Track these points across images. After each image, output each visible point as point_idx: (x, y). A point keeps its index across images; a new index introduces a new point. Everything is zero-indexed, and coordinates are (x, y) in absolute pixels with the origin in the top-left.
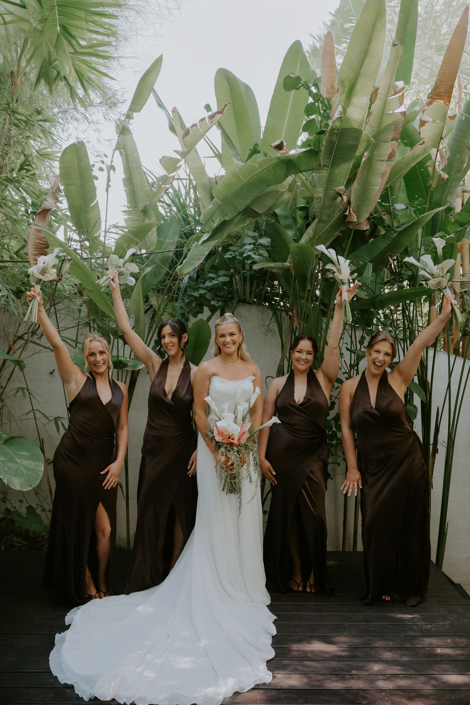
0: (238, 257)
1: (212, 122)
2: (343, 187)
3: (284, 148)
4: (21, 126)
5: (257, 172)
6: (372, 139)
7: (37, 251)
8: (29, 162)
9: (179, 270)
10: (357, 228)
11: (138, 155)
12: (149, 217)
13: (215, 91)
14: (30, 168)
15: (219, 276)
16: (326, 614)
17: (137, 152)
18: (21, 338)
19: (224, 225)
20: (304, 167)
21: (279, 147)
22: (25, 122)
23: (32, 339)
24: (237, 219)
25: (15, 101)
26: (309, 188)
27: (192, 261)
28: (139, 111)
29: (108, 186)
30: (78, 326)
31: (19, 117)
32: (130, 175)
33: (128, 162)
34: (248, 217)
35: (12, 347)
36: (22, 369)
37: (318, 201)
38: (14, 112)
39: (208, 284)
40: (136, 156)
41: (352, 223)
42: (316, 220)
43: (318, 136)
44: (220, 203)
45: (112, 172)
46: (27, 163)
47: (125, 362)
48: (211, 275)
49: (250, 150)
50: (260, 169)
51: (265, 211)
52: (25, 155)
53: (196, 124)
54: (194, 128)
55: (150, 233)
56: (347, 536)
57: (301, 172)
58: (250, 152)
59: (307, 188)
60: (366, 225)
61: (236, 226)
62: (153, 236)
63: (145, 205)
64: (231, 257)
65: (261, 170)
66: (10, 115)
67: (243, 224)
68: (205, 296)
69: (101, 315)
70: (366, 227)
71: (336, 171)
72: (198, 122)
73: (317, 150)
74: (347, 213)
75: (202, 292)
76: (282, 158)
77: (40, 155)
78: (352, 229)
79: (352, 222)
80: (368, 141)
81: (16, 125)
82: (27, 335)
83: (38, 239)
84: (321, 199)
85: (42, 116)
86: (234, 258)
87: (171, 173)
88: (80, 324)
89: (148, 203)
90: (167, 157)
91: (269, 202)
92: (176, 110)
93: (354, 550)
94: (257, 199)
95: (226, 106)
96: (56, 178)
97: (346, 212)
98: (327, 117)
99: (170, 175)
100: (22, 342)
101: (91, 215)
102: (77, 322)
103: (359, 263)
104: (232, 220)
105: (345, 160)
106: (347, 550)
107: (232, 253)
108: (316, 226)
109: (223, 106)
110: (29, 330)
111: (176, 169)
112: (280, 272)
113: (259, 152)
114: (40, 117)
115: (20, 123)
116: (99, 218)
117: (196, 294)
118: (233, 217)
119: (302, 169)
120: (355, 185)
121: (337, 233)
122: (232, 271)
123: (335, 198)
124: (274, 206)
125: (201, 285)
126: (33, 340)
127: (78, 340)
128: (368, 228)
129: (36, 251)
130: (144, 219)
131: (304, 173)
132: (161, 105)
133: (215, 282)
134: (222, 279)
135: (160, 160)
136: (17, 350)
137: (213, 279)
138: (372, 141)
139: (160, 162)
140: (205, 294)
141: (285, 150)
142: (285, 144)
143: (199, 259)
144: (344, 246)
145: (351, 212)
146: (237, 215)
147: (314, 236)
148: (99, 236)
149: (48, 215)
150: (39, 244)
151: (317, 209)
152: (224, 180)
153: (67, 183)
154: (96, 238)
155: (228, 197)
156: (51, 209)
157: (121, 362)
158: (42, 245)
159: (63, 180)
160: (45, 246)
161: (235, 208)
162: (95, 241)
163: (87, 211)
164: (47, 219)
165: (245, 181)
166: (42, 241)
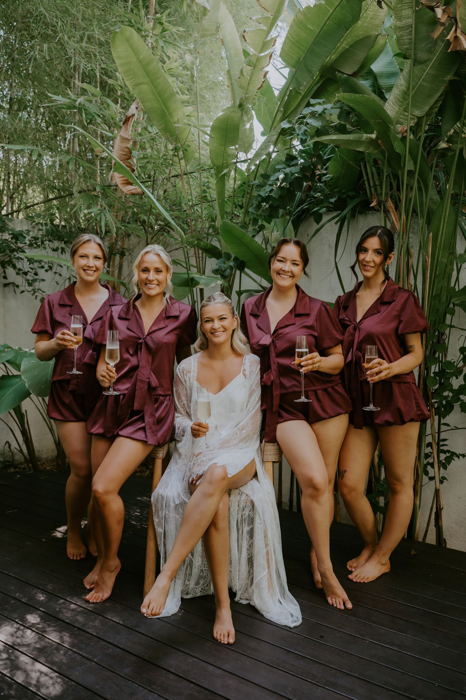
5: (329, 14)
32: (229, 65)
37: (408, 31)
42: (409, 64)
44: (294, 70)
47: (198, 279)
50: (331, 8)
51: (355, 69)
63: (241, 99)
65: (333, 9)
74: (450, 37)
84: (412, 27)
87: (262, 51)
91: (360, 56)
94: (344, 56)
97: (448, 35)
108: (410, 72)
111: (266, 44)
121: (449, 78)
122: (314, 160)
124: (367, 61)
145: (459, 34)
147: (408, 88)
149: (129, 123)
150: (122, 156)
151: (409, 44)
152: (289, 36)
153: (134, 82)
154: (188, 146)
155: (302, 59)
156: (134, 115)
157: (192, 279)
158: (125, 156)
159: (128, 80)
160: (128, 157)
161: (310, 72)
162: (188, 149)
163: (170, 114)
164: (128, 127)
165: (318, 32)
166: (124, 151)
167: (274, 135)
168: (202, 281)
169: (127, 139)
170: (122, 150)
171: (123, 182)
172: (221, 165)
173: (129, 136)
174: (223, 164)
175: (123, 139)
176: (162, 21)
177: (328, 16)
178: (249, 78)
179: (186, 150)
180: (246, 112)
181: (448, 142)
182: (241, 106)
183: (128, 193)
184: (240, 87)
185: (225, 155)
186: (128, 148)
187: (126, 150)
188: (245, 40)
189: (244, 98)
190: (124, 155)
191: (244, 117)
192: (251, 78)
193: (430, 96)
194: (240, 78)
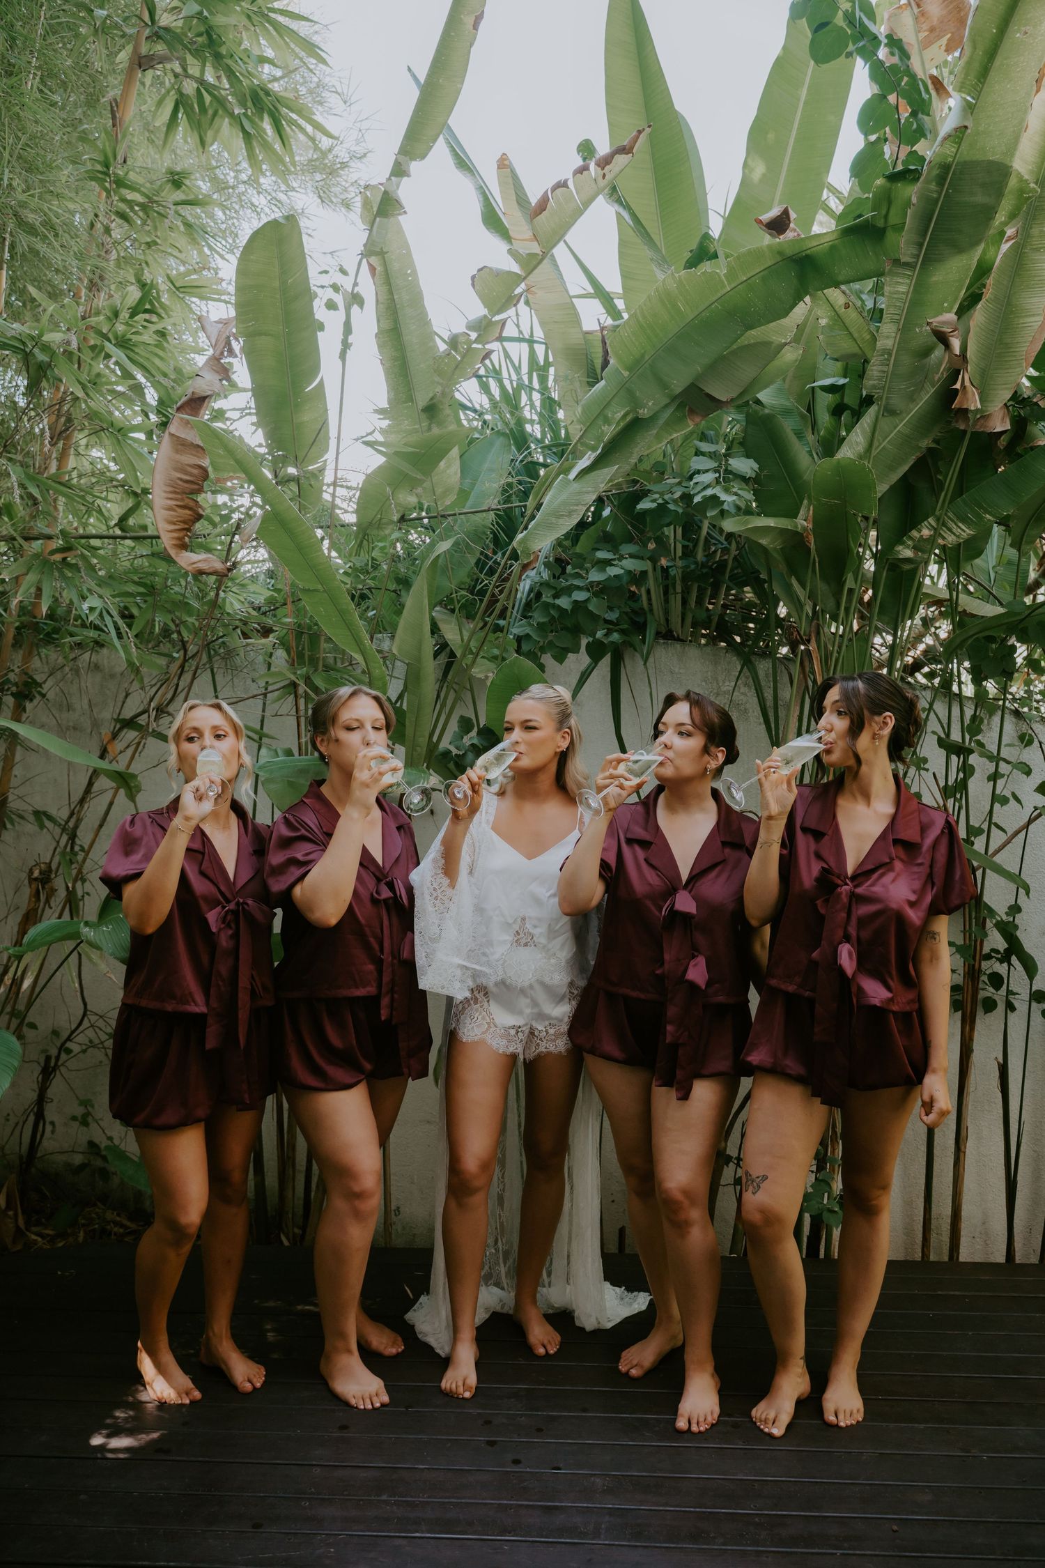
0: (671, 507)
1: (604, 176)
2: (951, 316)
3: (792, 225)
4: (135, 217)
5: (723, 292)
6: (1032, 185)
7: (176, 499)
8: (151, 303)
9: (520, 542)
10: (979, 428)
11: (414, 273)
12: (440, 424)
13: (607, 104)
14: (154, 318)
15: (621, 558)
16: (922, 1426)
17: (411, 265)
18: (130, 723)
19: (633, 427)
20: (844, 273)
21: (778, 225)
22: (144, 207)
23: (158, 726)
24: (667, 414)
25: (120, 159)
26: (852, 330)
27: (554, 520)
28: (423, 157)
29: (346, 345)
30: (265, 695)
31: (131, 196)
32: (396, 321)
33: (391, 292)
34: (692, 411)
35: (109, 748)
36: (132, 797)
37: (881, 358)
38: (120, 183)
39: (595, 576)
40: (410, 275)
41: (964, 412)
42: (873, 410)
43: (888, 185)
44: (626, 374)
45: (355, 309)
46: (148, 306)
48: (601, 555)
49: (691, 251)
50: (729, 283)
51: (735, 395)
52: (143, 285)
53: (566, 181)
54: (559, 191)
55: (442, 464)
56: (934, 1223)
57: (837, 285)
58: (690, 254)
59: (848, 330)
60: (1003, 419)
61: (658, 437)
62: (449, 470)
63: (431, 395)
64: (654, 505)
65: (733, 286)
66: (108, 192)
67: (677, 431)
68: (587, 607)
69: (324, 666)
70: (1000, 424)
71: (934, 279)
72: (570, 176)
73: (880, 224)
74: (958, 386)
75: (580, 596)
76: (789, 252)
77: (177, 289)
78: (964, 432)
79: (966, 410)
80: (1021, 191)
81: (123, 216)
82: (146, 715)
83: (176, 469)
84: (890, 354)
85: (183, 192)
86: (662, 508)
87: (499, 312)
88: (270, 688)
89: (439, 389)
90: (491, 269)
91: (747, 372)
92: (506, 162)
93: (951, 1257)
94: (717, 366)
95: (640, 132)
96: (221, 325)
97: (955, 383)
98: (915, 131)
99: (497, 318)
100: (131, 735)
101: (306, 416)
102: (262, 684)
103: (982, 518)
104: (653, 418)
105: (960, 249)
106: (933, 1258)
107: (657, 496)
108: (875, 422)
109: (635, 133)
110: (150, 705)
111: (510, 301)
112: (778, 544)
113: (716, 256)
114: (179, 195)
115: (132, 209)
116: (325, 423)
117: (564, 602)
118: (656, 408)
119: (841, 278)
120: (979, 315)
121: (926, 443)
122: (651, 546)
123: (926, 352)
124: (755, 384)
125: (576, 582)
126: (159, 730)
127: (265, 730)
128: (1008, 427)
129: (171, 499)
130: (429, 429)
131: (843, 287)
132: (463, 163)
133: (613, 571)
134: (629, 564)
135: (473, 278)
136: (121, 752)
137: (608, 563)
138: (1034, 190)
139: (473, 285)
140: (587, 600)
141: (795, 230)
142: (793, 215)
143: (570, 513)
144: (940, 477)
145: (967, 383)
146: (666, 406)
147: (868, 450)
148: (322, 470)
149: (201, 411)
150: (180, 483)
151: (879, 380)
152: (639, 315)
153: (251, 329)
155: (647, 357)
156: (214, 395)
158: (186, 485)
159: (242, 322)
160: (196, 487)
161: (664, 385)
165: (692, 316)
166: (187, 473)
167: (588, 492)
169: (198, 446)
170: (180, 472)
171: (174, 542)
175: (183, 445)
177: (720, 295)
181: (915, 548)
183: (190, 568)
184: (436, 371)
186: (200, 467)
187: (195, 471)
189: (439, 395)
190: (189, 482)
193: (892, 468)
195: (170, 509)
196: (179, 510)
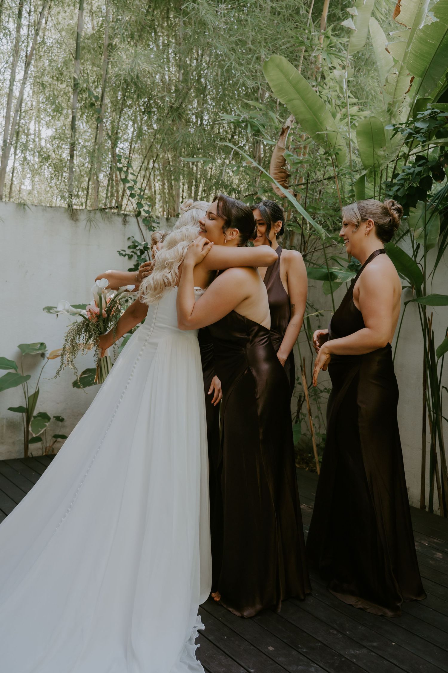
7: (277, 170)
47: (336, 274)
149: (285, 134)
150: (278, 163)
153: (287, 99)
154: (340, 149)
156: (288, 127)
157: (332, 274)
158: (280, 164)
159: (281, 98)
160: (282, 164)
161: (434, 80)
162: (339, 152)
163: (321, 123)
164: (284, 138)
168: (340, 276)
169: (282, 148)
170: (278, 159)
172: (373, 165)
173: (284, 145)
174: (374, 164)
175: (279, 149)
176: (328, 35)
178: (395, 84)
179: (337, 153)
180: (394, 116)
182: (389, 111)
183: (282, 196)
184: (387, 93)
185: (375, 155)
186: (282, 156)
187: (281, 158)
188: (389, 52)
189: (392, 103)
190: (280, 162)
191: (392, 121)
192: (397, 84)
194: (385, 85)
195: (276, 174)
196: (279, 174)
